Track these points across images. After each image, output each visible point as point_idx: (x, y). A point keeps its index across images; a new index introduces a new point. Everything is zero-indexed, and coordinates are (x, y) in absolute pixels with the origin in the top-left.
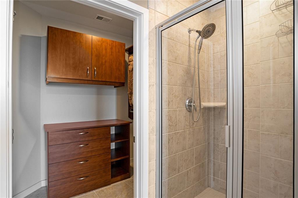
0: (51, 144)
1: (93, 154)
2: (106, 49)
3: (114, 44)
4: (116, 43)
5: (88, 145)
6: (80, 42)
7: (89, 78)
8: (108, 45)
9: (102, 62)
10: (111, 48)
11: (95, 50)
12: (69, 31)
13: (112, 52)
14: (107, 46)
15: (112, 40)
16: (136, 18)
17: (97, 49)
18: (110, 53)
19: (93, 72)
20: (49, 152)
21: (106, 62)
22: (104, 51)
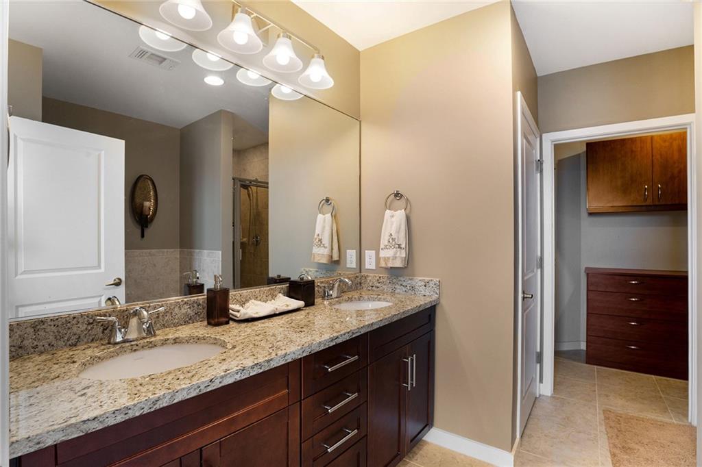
17: (661, 155)
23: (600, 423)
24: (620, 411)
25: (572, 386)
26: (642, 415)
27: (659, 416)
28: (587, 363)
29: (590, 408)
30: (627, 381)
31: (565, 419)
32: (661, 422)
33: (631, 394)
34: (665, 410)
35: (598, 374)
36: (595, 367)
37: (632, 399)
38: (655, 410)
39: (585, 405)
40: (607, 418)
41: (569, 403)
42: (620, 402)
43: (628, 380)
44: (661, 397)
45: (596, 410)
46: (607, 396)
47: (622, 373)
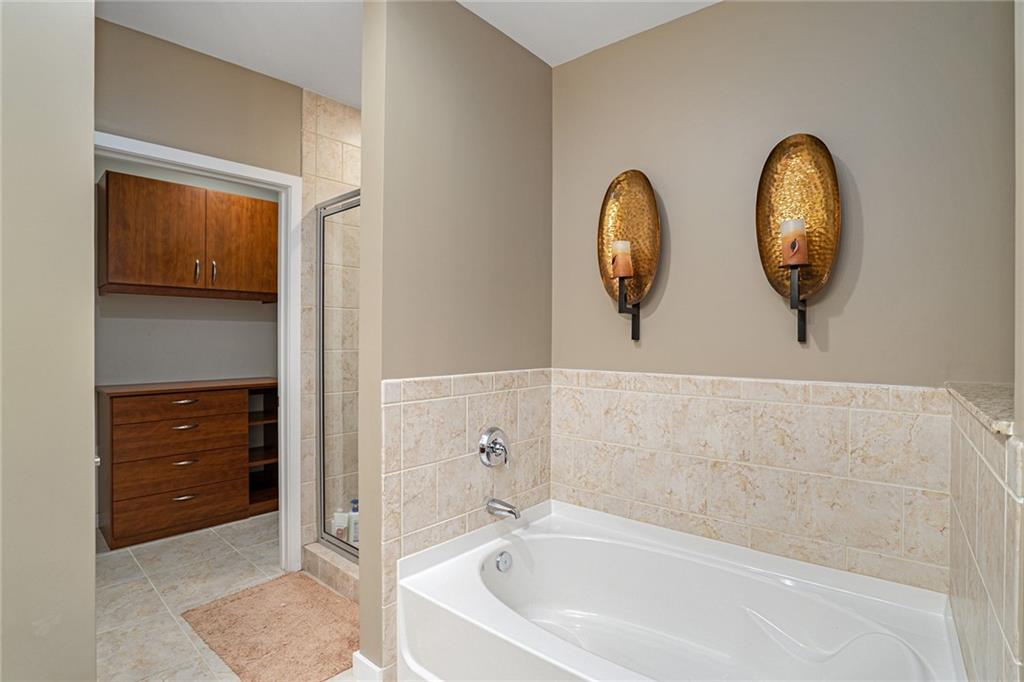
0: (118, 421)
1: (210, 446)
2: (239, 220)
3: (258, 206)
4: (262, 205)
5: (197, 428)
6: (179, 205)
7: (200, 285)
8: (244, 211)
9: (229, 249)
10: (252, 217)
11: (213, 221)
12: (153, 180)
13: (253, 226)
14: (242, 211)
15: (255, 197)
16: (286, 188)
17: (217, 220)
18: (249, 228)
19: (209, 272)
20: (115, 438)
21: (238, 248)
22: (234, 226)
23: (192, 637)
24: (204, 601)
25: (111, 601)
26: (233, 589)
27: (251, 581)
28: (112, 549)
29: (163, 623)
30: (187, 552)
31: (135, 667)
32: (257, 586)
33: (202, 568)
34: (252, 570)
35: (138, 560)
36: (128, 549)
37: (208, 575)
38: (242, 574)
39: (153, 622)
40: (195, 625)
41: (124, 634)
42: (196, 587)
43: (186, 548)
44: (237, 554)
45: (173, 619)
46: (174, 588)
47: (173, 542)
